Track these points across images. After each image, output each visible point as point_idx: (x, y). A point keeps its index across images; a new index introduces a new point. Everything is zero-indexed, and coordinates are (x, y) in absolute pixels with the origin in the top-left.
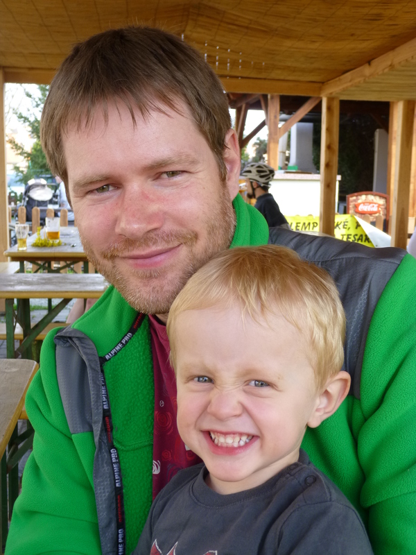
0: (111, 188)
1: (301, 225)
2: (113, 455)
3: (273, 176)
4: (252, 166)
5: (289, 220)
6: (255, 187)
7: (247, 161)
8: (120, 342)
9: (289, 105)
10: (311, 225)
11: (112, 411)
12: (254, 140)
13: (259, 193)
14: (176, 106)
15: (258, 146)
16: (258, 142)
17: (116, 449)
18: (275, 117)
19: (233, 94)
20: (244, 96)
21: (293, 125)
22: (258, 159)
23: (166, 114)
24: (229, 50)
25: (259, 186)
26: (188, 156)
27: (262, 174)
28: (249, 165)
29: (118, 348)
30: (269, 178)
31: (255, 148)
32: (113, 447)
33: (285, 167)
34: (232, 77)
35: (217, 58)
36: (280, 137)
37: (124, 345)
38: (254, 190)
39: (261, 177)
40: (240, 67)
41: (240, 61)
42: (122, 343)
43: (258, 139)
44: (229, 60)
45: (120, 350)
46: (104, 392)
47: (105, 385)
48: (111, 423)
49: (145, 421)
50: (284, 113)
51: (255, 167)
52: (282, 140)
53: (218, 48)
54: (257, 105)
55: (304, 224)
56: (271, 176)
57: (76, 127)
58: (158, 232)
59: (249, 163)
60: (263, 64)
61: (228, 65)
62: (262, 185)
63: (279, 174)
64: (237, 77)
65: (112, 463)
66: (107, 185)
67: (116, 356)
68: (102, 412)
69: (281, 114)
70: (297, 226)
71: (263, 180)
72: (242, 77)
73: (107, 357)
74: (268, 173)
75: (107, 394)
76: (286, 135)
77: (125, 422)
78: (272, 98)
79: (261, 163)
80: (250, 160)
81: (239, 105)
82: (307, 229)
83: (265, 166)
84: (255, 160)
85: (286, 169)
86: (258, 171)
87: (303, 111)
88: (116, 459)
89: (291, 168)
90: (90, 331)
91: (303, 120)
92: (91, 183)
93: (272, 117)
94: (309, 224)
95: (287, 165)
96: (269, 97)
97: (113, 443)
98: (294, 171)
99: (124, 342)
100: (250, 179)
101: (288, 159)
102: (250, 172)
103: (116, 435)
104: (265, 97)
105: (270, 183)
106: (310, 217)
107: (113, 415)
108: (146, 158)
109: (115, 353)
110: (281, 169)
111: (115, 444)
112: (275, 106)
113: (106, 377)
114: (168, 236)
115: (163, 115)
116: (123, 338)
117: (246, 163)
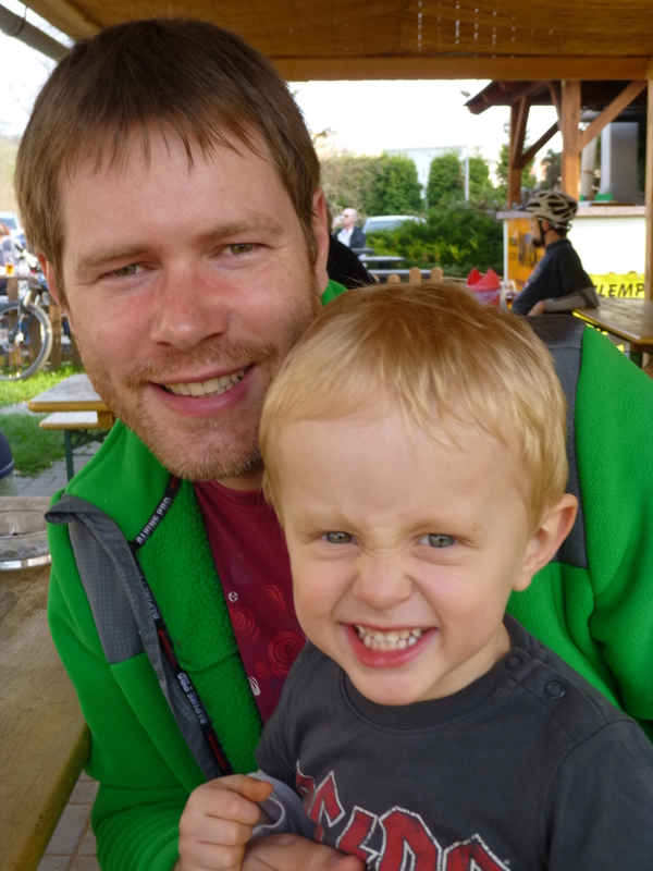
0: (139, 269)
1: (617, 289)
2: (183, 683)
3: (575, 211)
4: (542, 195)
5: (596, 281)
6: (545, 229)
7: (532, 188)
8: (155, 513)
9: (597, 95)
10: (635, 289)
11: (165, 619)
12: (541, 154)
13: (550, 238)
14: (250, 139)
15: (549, 164)
16: (550, 156)
17: (185, 672)
18: (574, 116)
19: (506, 83)
20: (523, 85)
21: (604, 125)
22: (550, 184)
23: (238, 153)
24: (495, 14)
25: (551, 228)
26: (269, 220)
27: (557, 209)
28: (537, 194)
29: (152, 523)
30: (568, 215)
31: (544, 167)
32: (180, 670)
33: (592, 197)
34: (500, 56)
35: (476, 26)
36: (583, 146)
37: (161, 518)
38: (543, 233)
39: (556, 213)
40: (513, 39)
41: (513, 29)
42: (157, 515)
43: (550, 152)
44: (494, 30)
45: (156, 526)
46: (147, 595)
47: (146, 585)
48: (168, 637)
49: (220, 622)
50: (590, 108)
51: (545, 197)
52: (588, 151)
53: (476, 10)
54: (543, 98)
55: (623, 286)
56: (571, 211)
57: (93, 166)
58: (221, 341)
59: (535, 192)
60: (551, 32)
61: (494, 36)
62: (557, 226)
63: (583, 208)
64: (508, 56)
65: (185, 694)
66: (134, 265)
67: (153, 537)
68: (154, 626)
69: (585, 110)
70: (611, 291)
71: (558, 218)
72: (517, 56)
73: (139, 539)
74: (566, 206)
75: (152, 597)
76: (593, 143)
77: (189, 632)
78: (569, 85)
79: (556, 190)
80: (537, 187)
81: (515, 100)
82: (628, 295)
83: (562, 195)
84: (545, 186)
85: (593, 199)
86: (551, 205)
87: (619, 105)
88: (189, 686)
89: (603, 197)
90: (102, 501)
91: (619, 119)
92: (113, 258)
93: (569, 117)
94: (631, 286)
95: (596, 192)
96: (563, 84)
97: (178, 665)
98: (606, 202)
99: (160, 512)
100: (538, 216)
101: (597, 182)
102: (537, 205)
103: (181, 653)
104: (557, 84)
105: (571, 222)
106: (632, 276)
107: (168, 625)
108: (205, 221)
109: (151, 532)
110: (585, 199)
111: (182, 665)
112: (573, 98)
113: (145, 572)
114: (235, 348)
115: (231, 152)
116: (158, 507)
117: (530, 192)
